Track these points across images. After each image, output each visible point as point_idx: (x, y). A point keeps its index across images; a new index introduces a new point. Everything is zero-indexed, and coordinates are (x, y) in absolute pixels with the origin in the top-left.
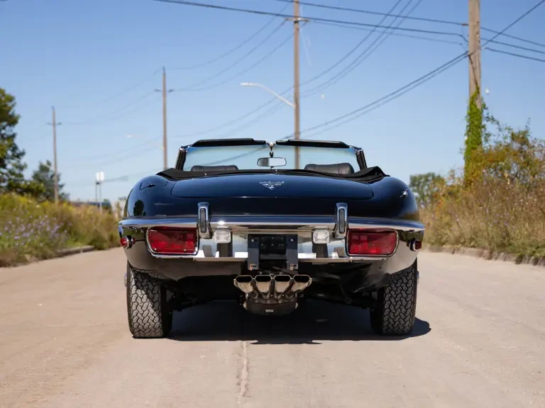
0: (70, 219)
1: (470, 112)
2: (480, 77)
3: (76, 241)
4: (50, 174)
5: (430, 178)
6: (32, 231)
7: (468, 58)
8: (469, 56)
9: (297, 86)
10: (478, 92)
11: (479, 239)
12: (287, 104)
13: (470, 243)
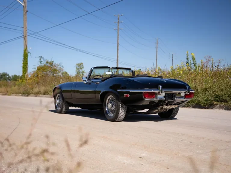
1: (24, 54)
8: (24, 37)
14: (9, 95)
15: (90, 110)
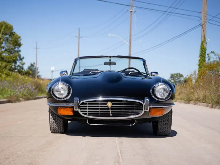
0: (40, 84)
1: (201, 48)
2: (206, 34)
3: (42, 93)
4: (34, 67)
5: (178, 75)
6: (23, 88)
7: (201, 26)
8: (202, 26)
9: (130, 36)
10: (205, 40)
11: (206, 99)
12: (126, 43)
13: (203, 101)
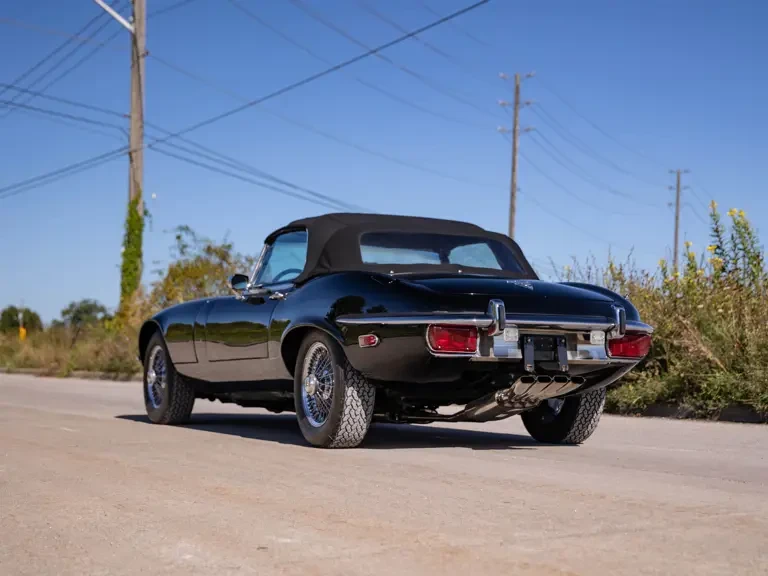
1: (129, 218)
7: (127, 156)
8: (130, 154)
10: (139, 195)
14: (61, 376)
15: (273, 413)
